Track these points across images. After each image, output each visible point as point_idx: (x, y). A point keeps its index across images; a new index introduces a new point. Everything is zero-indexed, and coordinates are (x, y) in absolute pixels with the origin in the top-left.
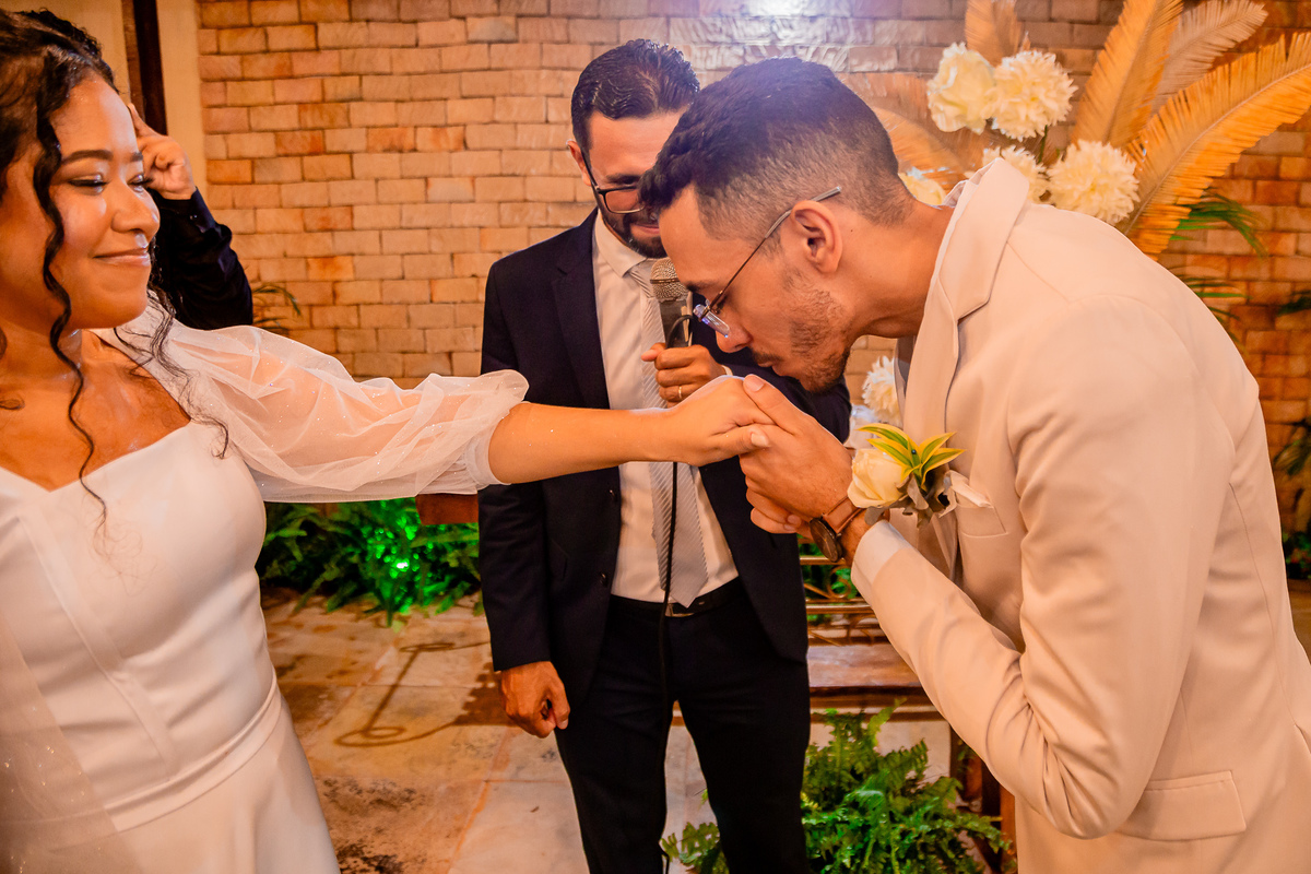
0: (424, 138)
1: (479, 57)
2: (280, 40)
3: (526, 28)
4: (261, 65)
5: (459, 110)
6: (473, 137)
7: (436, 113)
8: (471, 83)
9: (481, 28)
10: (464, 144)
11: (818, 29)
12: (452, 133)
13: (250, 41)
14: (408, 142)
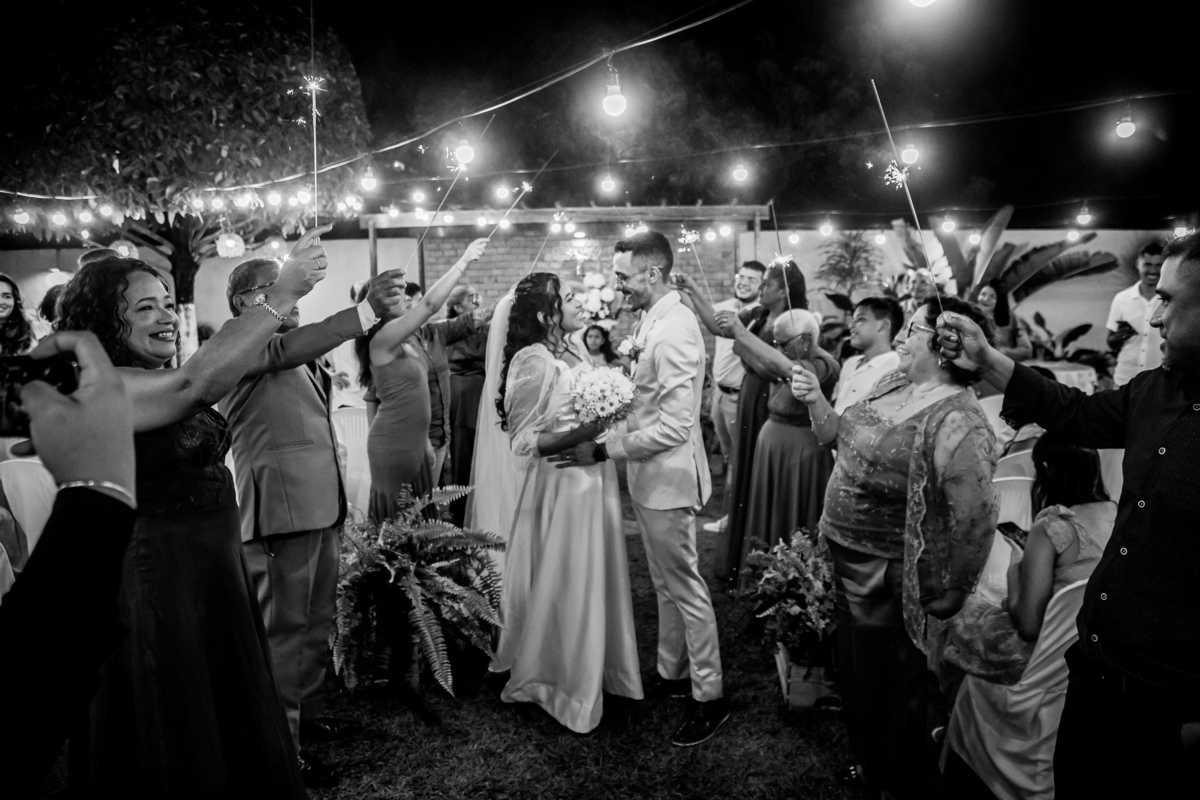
0: (486, 280)
1: (500, 258)
2: (447, 254)
3: (514, 251)
4: (443, 260)
5: (495, 272)
6: (499, 279)
7: (489, 273)
8: (500, 264)
9: (501, 250)
10: (496, 281)
11: (591, 249)
12: (493, 279)
13: (439, 254)
14: (481, 280)
